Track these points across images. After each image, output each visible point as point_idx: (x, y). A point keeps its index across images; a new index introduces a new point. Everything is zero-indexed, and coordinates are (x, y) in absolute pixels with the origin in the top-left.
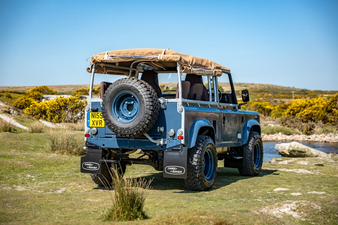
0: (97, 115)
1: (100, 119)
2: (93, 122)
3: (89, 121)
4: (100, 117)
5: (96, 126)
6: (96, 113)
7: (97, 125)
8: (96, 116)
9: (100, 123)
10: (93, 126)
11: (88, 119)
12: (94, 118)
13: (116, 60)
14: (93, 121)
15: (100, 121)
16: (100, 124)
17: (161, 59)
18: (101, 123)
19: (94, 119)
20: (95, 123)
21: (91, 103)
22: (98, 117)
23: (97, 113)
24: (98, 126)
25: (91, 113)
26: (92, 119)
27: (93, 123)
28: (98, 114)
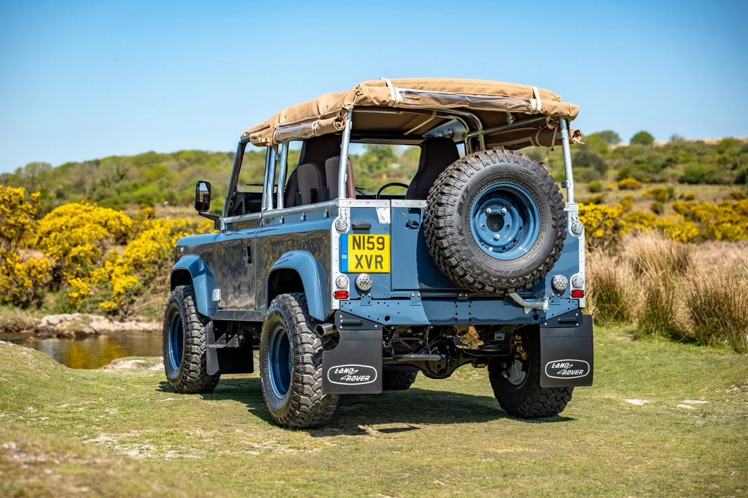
0: (368, 242)
1: (375, 252)
2: (359, 260)
3: (344, 257)
4: (377, 245)
5: (366, 269)
6: (366, 236)
7: (369, 267)
8: (366, 245)
9: (376, 262)
10: (359, 269)
11: (343, 249)
12: (359, 248)
13: (417, 102)
14: (356, 256)
15: (377, 256)
16: (378, 264)
17: (539, 109)
18: (380, 262)
19: (359, 253)
20: (364, 262)
21: (349, 210)
22: (371, 246)
23: (369, 238)
24: (373, 269)
25: (350, 238)
26: (352, 253)
27: (359, 263)
28: (371, 240)
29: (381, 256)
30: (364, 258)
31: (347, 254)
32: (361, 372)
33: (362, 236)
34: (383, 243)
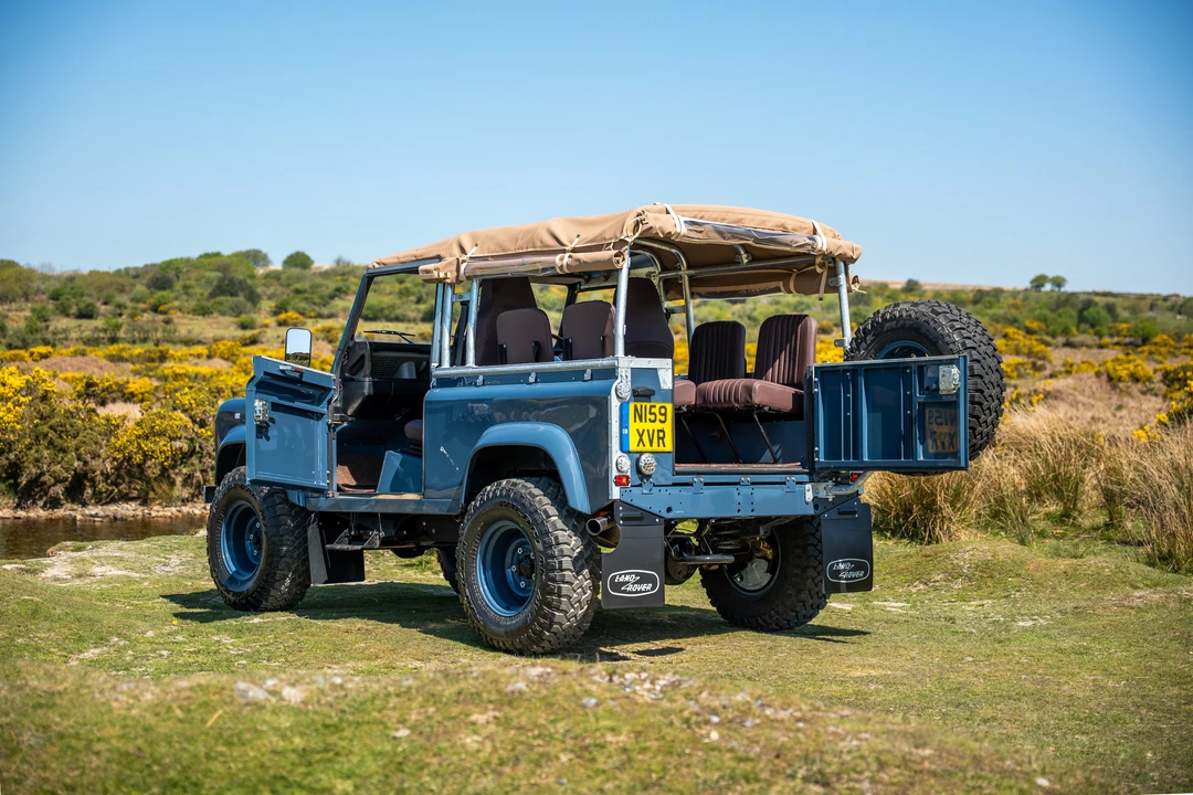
0: (651, 413)
1: (658, 426)
2: (641, 436)
3: (624, 432)
4: (659, 417)
5: (648, 447)
6: (648, 405)
7: (651, 445)
8: (649, 416)
9: (659, 438)
10: (641, 448)
11: (623, 424)
12: (641, 421)
14: (638, 431)
15: (659, 431)
16: (661, 441)
17: (824, 249)
18: (663, 439)
19: (640, 426)
21: (630, 371)
22: (653, 417)
23: (651, 407)
24: (655, 447)
25: (632, 406)
26: (634, 426)
27: (641, 440)
28: (653, 410)
29: (662, 431)
30: (646, 434)
31: (627, 427)
32: (644, 579)
33: (644, 404)
34: (665, 414)
